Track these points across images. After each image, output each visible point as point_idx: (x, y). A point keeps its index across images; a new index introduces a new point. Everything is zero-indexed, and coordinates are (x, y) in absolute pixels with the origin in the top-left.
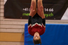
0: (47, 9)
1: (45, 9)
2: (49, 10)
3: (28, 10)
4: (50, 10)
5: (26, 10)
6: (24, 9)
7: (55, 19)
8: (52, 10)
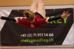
0: (47, 34)
1: (45, 34)
2: (48, 34)
3: (26, 36)
4: (50, 35)
5: (24, 36)
6: (21, 35)
7: (55, 44)
8: (52, 35)
